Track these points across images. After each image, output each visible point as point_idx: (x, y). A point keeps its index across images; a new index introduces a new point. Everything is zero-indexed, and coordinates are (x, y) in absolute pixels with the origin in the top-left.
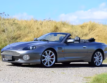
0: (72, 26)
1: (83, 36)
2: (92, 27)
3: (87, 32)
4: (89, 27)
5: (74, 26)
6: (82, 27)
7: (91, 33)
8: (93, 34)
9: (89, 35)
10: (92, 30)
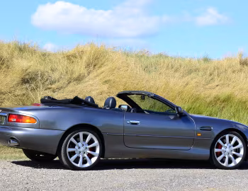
1: (70, 82)
2: (97, 58)
3: (83, 71)
4: (89, 59)
5: (50, 54)
7: (92, 75)
8: (97, 76)
9: (87, 79)
10: (95, 66)
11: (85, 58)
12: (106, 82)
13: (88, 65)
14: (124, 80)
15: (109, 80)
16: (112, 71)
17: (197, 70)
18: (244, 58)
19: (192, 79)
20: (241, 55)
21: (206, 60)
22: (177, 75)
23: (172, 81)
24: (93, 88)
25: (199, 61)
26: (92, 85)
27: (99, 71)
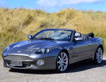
0: (48, 14)
1: (60, 26)
2: (71, 15)
5: (50, 14)
6: (59, 15)
7: (69, 22)
10: (70, 18)
11: (65, 15)
12: (75, 25)
15: (77, 24)
27: (72, 20)
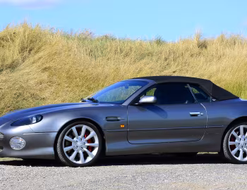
1: (2, 70)
2: (33, 42)
3: (17, 56)
4: (23, 42)
7: (27, 62)
8: (34, 62)
9: (22, 67)
10: (31, 50)
11: (18, 41)
12: (45, 69)
13: (22, 50)
14: (67, 67)
15: (49, 68)
16: (51, 56)
17: (150, 54)
18: (202, 40)
19: (145, 65)
20: (199, 36)
21: (159, 42)
22: (127, 60)
23: (123, 67)
24: (31, 77)
25: (151, 43)
26: (28, 74)
27: (36, 57)
